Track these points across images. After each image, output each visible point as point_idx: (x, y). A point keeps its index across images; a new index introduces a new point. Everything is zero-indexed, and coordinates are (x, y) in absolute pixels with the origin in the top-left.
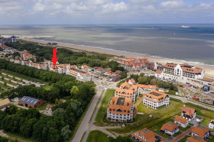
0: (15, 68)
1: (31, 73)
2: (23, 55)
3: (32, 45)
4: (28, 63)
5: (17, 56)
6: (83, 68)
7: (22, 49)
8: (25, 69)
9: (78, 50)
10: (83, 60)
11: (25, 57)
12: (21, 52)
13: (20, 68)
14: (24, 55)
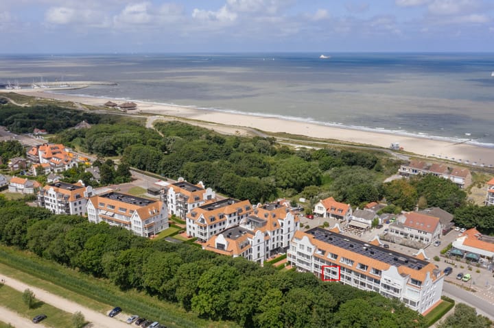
0: (25, 232)
1: (122, 267)
2: (37, 154)
3: (56, 113)
4: (78, 197)
5: (16, 160)
6: (324, 211)
7: (25, 128)
8: (81, 245)
9: (234, 127)
10: (304, 175)
11: (48, 159)
12: (24, 141)
13: (50, 238)
14: (40, 153)
